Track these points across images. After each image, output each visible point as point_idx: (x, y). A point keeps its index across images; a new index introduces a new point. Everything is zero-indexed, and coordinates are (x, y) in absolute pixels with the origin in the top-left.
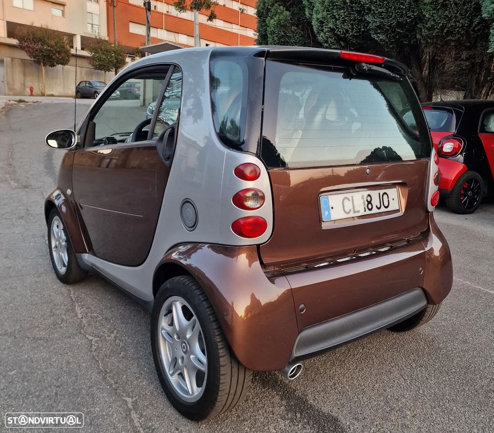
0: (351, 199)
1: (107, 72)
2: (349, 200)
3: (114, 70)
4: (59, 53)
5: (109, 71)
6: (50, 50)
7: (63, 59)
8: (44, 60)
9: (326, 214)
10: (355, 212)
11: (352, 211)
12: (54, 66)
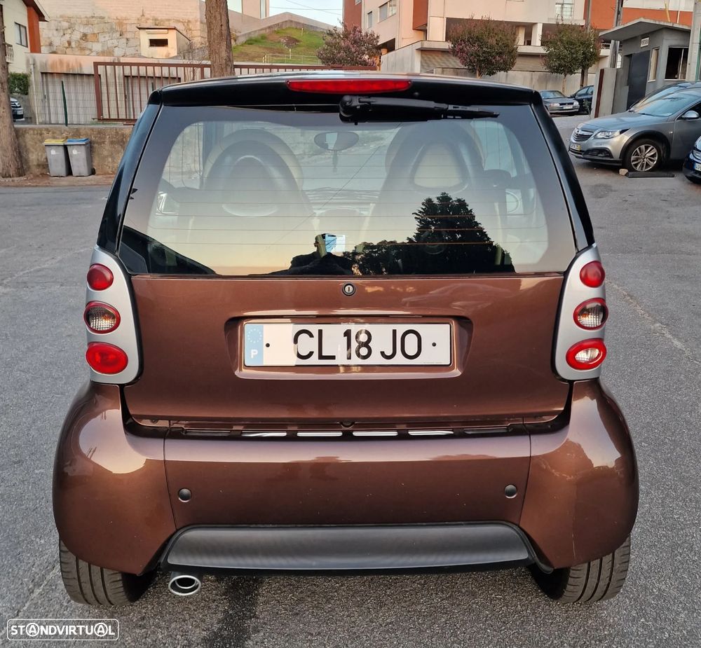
0: (316, 334)
1: (568, 76)
2: (311, 336)
3: (580, 70)
4: (500, 54)
5: (571, 72)
6: (489, 52)
7: (505, 62)
8: (480, 67)
9: (252, 354)
10: (321, 357)
11: (316, 355)
12: (494, 73)
